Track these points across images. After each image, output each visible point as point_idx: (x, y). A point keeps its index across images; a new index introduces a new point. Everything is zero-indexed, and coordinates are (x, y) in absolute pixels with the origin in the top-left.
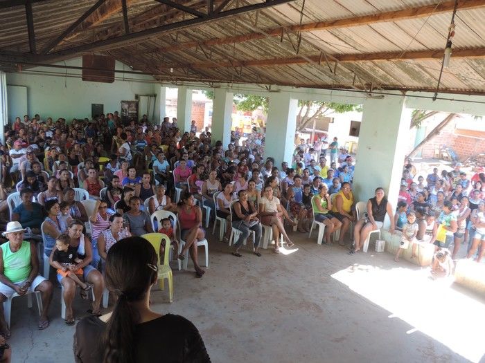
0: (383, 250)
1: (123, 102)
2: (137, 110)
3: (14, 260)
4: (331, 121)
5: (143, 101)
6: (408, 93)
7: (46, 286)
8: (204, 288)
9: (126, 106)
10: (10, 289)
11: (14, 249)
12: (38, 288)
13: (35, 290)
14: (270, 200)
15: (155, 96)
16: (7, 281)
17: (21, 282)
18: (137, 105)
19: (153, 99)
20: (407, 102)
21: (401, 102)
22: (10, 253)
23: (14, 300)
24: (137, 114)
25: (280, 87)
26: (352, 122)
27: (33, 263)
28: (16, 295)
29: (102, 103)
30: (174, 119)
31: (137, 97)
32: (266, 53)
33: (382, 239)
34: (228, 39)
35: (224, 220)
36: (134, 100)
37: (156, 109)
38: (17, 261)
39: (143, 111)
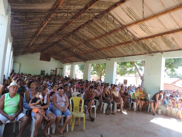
0: (161, 113)
1: (51, 70)
2: (56, 73)
3: (10, 102)
4: (117, 80)
5: (58, 70)
6: (163, 53)
7: (25, 118)
8: (98, 126)
9: (52, 72)
10: (5, 118)
11: (11, 96)
12: (21, 120)
13: (19, 120)
14: (116, 92)
15: (62, 69)
16: (4, 114)
17: (12, 115)
18: (56, 71)
19: (61, 70)
20: (163, 56)
21: (161, 56)
22: (9, 98)
23: (7, 125)
24: (56, 74)
25: (110, 59)
26: (124, 80)
27: (20, 105)
28: (8, 122)
29: (44, 70)
30: (69, 76)
31: (56, 69)
32: (109, 43)
33: (160, 109)
34: (96, 38)
35: (98, 100)
36: (55, 70)
37: (62, 73)
38: (12, 103)
39: (58, 73)
